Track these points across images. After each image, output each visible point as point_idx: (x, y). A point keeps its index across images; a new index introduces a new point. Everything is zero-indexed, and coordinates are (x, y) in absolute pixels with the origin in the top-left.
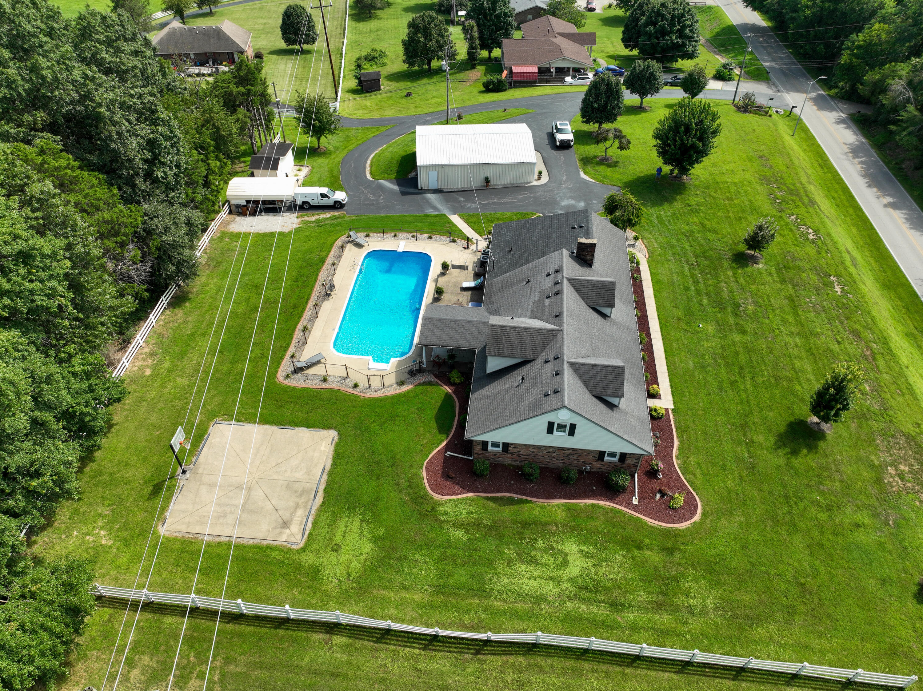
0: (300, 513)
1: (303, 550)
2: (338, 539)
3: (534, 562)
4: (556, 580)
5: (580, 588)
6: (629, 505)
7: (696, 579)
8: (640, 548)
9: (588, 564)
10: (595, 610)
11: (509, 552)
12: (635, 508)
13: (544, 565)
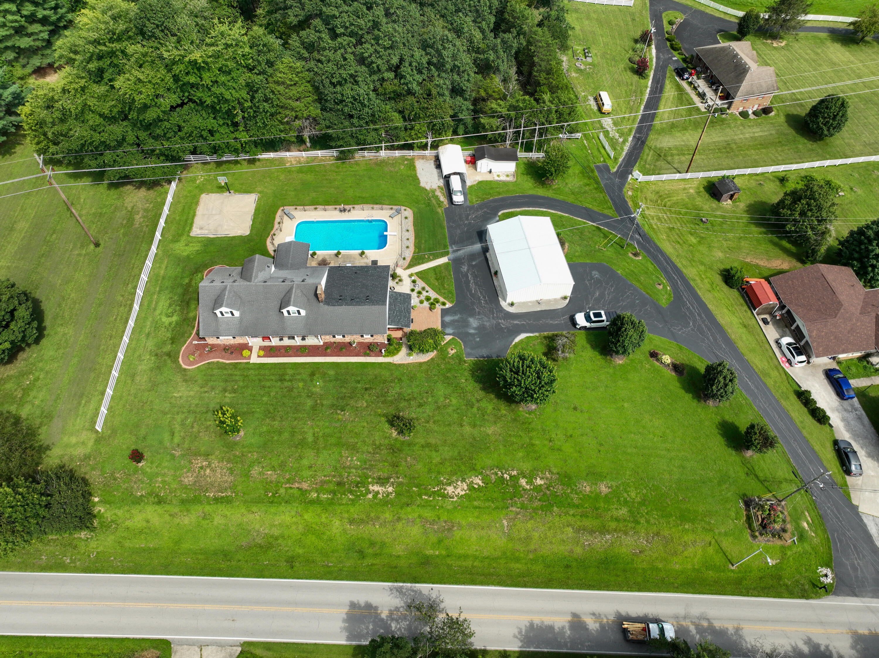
0: (206, 232)
1: (189, 236)
2: (191, 245)
3: (170, 305)
4: (160, 314)
5: (157, 322)
6: (193, 340)
7: (155, 362)
8: (172, 343)
9: (167, 323)
10: (148, 327)
11: (176, 298)
12: (191, 342)
13: (168, 309)
